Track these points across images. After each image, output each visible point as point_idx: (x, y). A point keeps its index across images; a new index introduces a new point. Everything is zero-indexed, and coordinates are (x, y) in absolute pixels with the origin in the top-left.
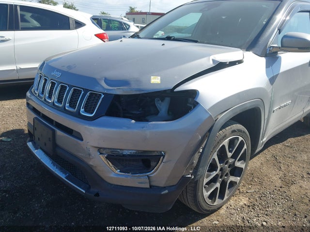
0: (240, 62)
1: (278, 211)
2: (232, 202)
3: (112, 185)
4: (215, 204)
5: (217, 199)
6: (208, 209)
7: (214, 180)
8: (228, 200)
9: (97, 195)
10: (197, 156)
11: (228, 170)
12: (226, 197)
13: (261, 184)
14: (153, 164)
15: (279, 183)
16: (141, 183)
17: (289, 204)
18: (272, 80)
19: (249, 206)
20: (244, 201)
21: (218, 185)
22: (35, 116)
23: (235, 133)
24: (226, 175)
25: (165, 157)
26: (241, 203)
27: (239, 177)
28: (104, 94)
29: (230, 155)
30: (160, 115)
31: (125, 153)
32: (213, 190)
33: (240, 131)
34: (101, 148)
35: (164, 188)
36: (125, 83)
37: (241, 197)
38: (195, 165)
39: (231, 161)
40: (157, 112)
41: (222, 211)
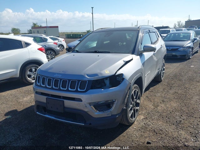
0: (132, 59)
1: (156, 118)
2: (138, 119)
3: (96, 118)
4: (133, 120)
5: (133, 118)
6: (131, 122)
7: (131, 110)
8: (137, 117)
9: (90, 124)
10: (126, 99)
11: (135, 104)
12: (136, 117)
13: (146, 109)
14: (111, 105)
15: (153, 107)
16: (108, 114)
17: (159, 114)
18: (143, 64)
19: (145, 119)
20: (142, 117)
21: (133, 111)
22: (47, 97)
23: (135, 88)
24: (135, 107)
25: (116, 102)
26: (142, 118)
27: (139, 107)
28: (88, 80)
29: (135, 97)
30: (107, 86)
31: (100, 103)
32: (131, 113)
33: (136, 87)
34: (90, 103)
35: (116, 115)
36: (96, 75)
37: (140, 116)
38: (126, 103)
39: (135, 100)
40: (105, 85)
41: (136, 123)
